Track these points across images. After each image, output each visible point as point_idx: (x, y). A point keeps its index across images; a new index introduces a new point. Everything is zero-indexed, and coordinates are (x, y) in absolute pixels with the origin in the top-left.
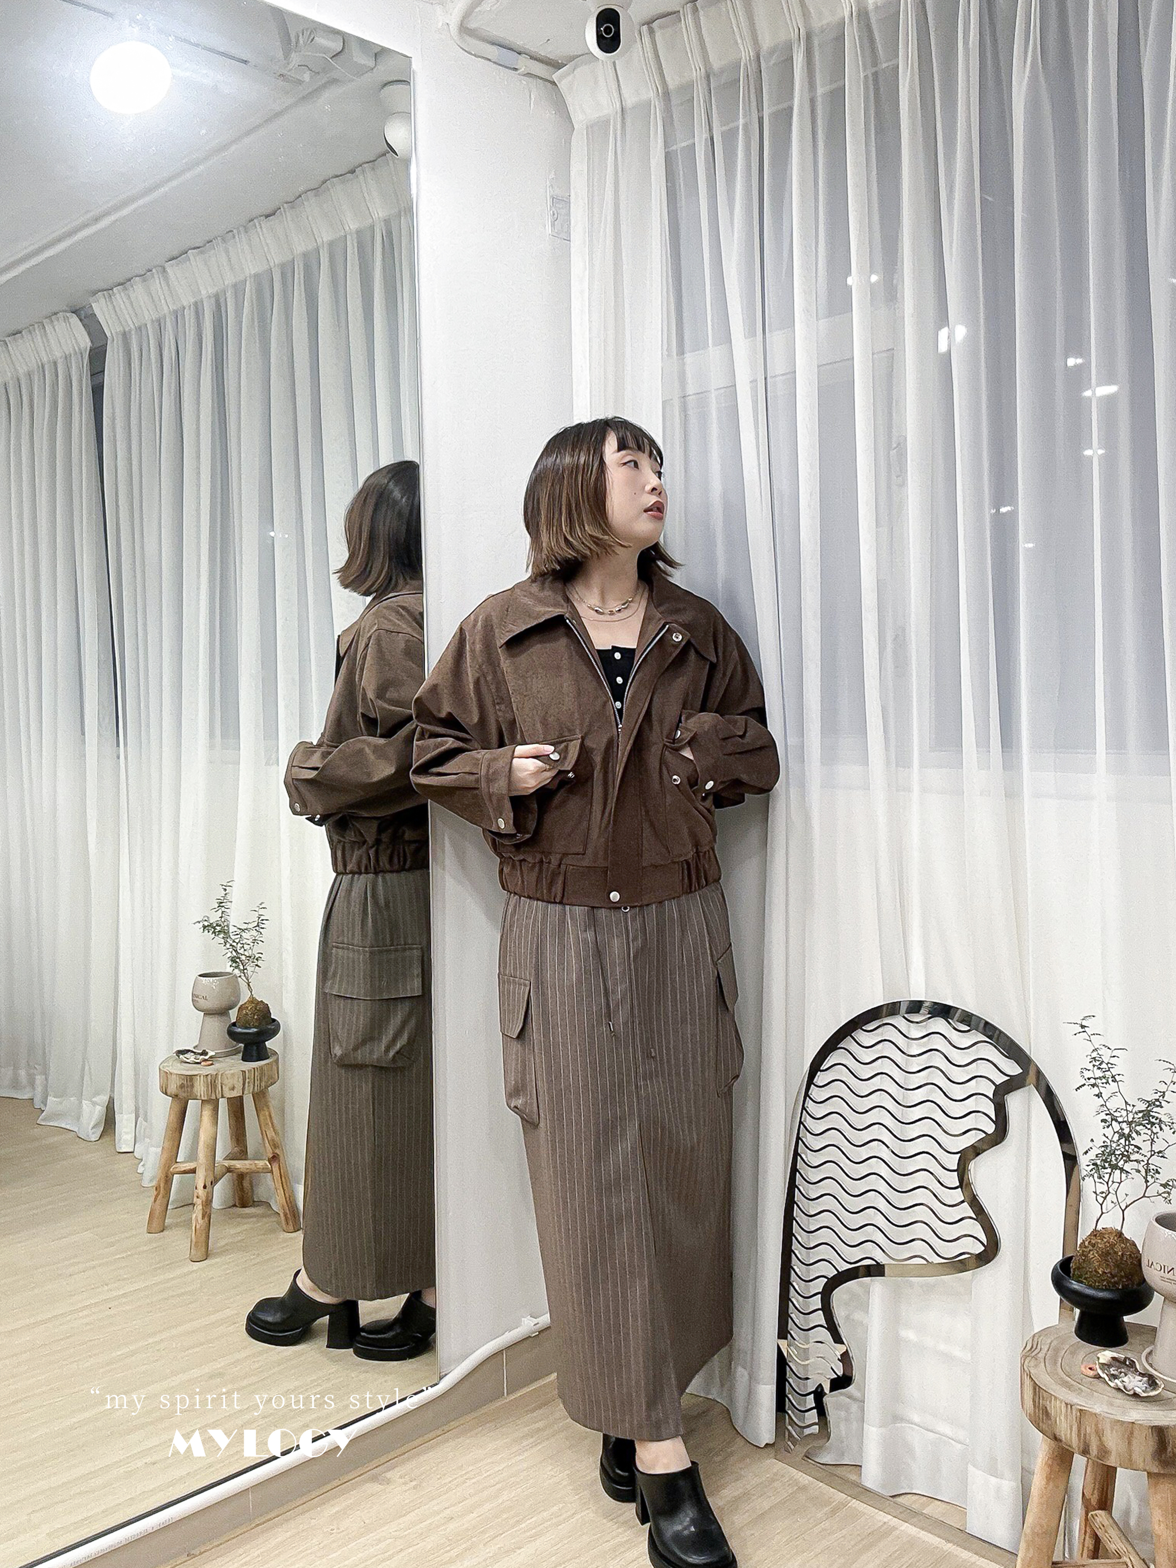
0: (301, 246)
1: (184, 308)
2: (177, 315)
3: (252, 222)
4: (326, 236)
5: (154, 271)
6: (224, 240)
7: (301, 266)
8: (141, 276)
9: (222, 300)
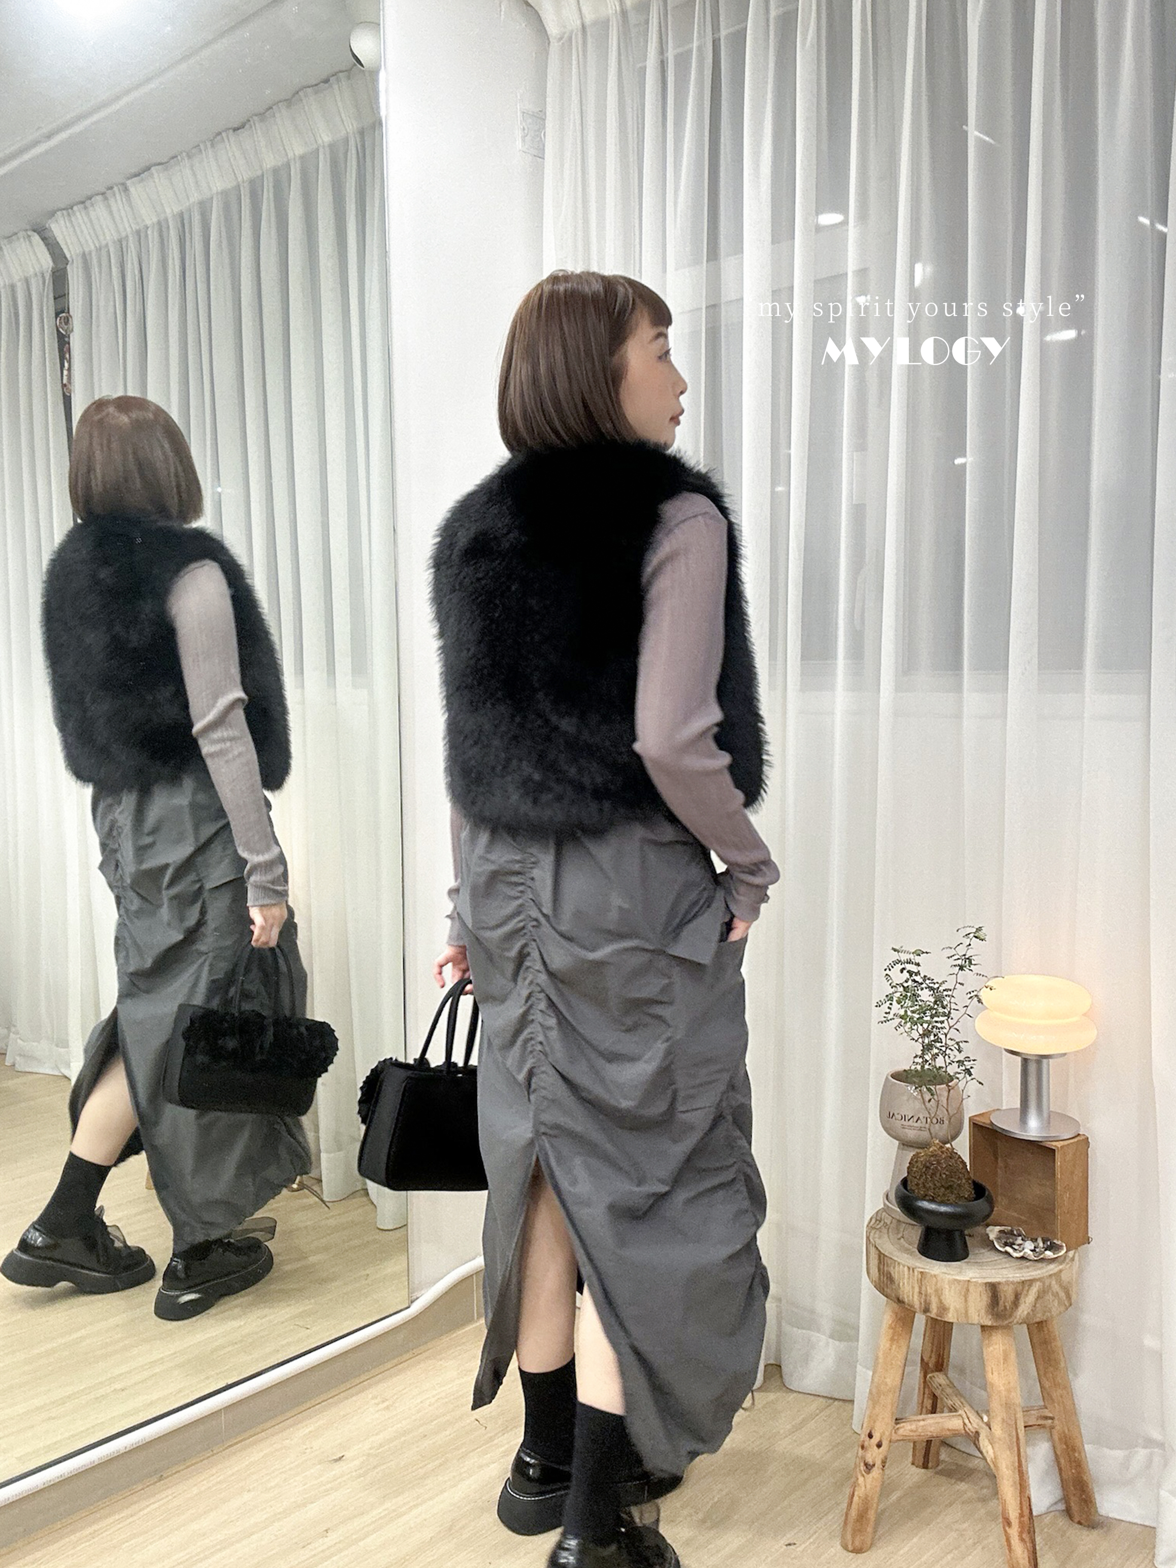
0: (270, 161)
1: (148, 228)
2: (140, 235)
3: (219, 138)
4: (297, 149)
5: (116, 189)
6: (189, 157)
7: (271, 185)
8: (103, 194)
9: (186, 217)
